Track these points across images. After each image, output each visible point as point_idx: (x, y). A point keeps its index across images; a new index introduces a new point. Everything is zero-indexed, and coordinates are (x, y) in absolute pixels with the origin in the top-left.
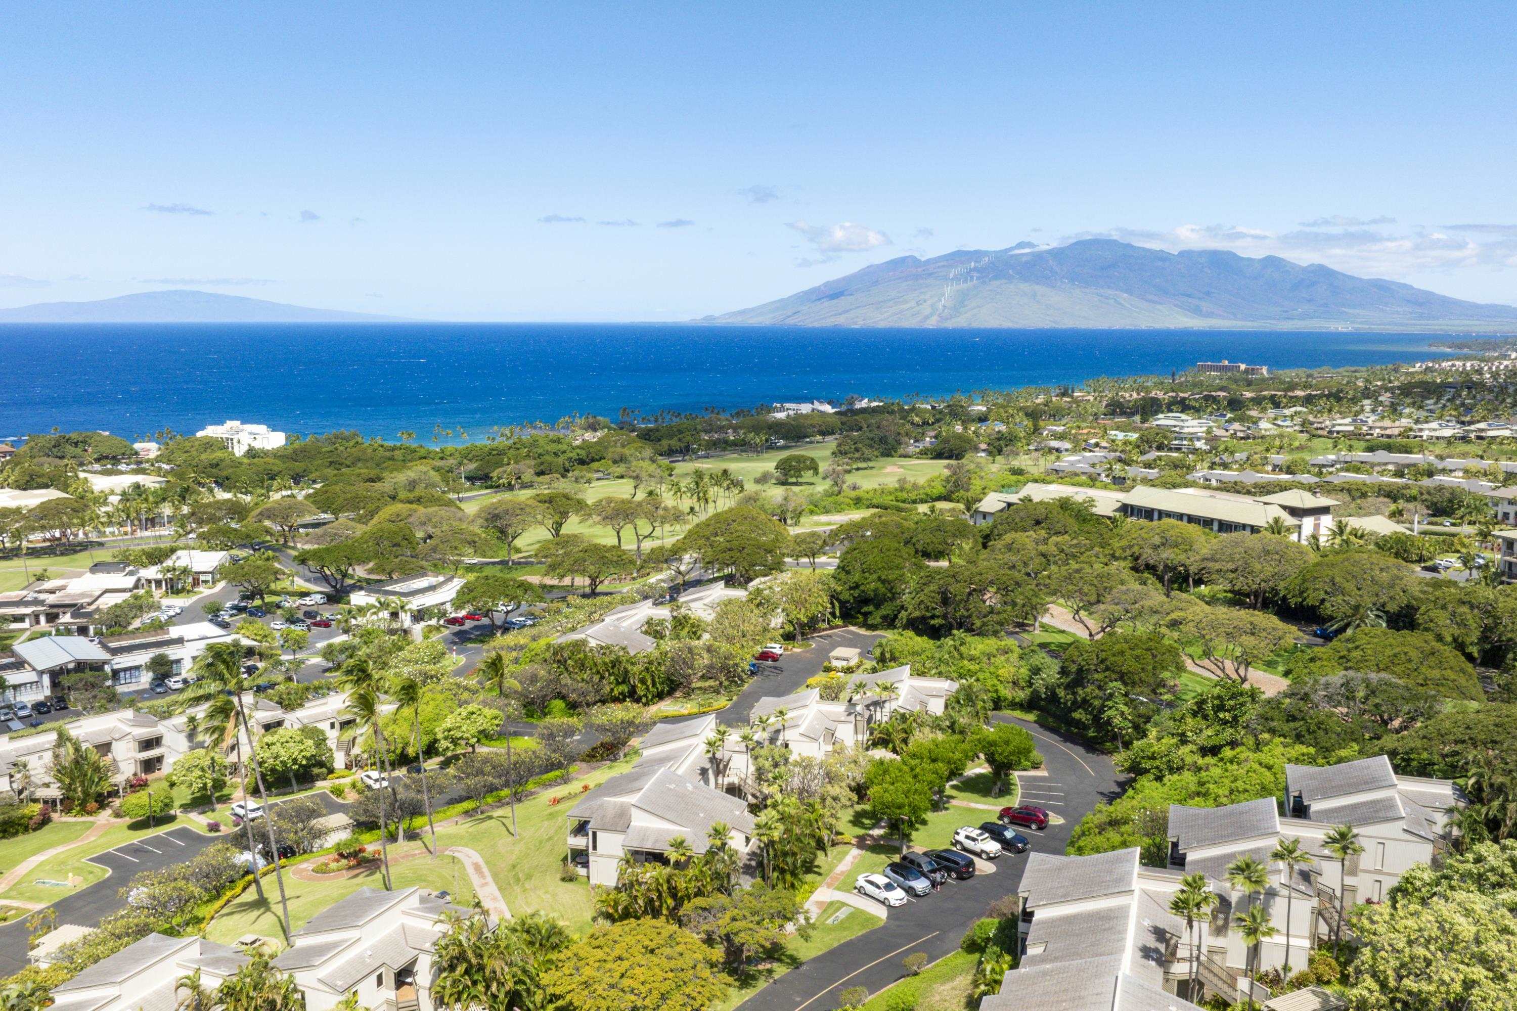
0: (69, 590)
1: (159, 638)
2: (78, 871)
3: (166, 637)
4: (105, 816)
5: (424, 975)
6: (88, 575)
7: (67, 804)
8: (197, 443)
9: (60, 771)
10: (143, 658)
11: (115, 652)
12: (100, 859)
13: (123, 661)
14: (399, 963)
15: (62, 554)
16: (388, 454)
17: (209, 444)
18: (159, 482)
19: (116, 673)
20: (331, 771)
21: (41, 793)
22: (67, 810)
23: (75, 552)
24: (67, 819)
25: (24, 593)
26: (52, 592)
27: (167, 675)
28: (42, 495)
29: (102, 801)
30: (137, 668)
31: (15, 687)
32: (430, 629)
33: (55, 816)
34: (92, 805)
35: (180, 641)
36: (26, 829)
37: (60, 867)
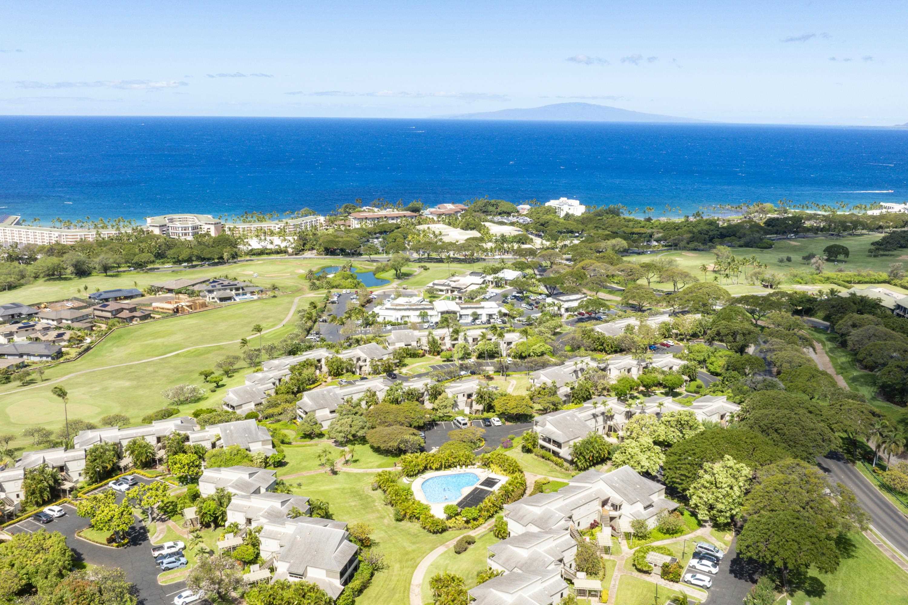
0: (460, 282)
1: (478, 306)
2: (425, 368)
3: (480, 306)
4: (438, 357)
5: (474, 397)
6: (469, 276)
7: (430, 352)
8: (544, 209)
9: (429, 342)
10: (470, 312)
11: (462, 308)
12: (431, 367)
13: (463, 312)
14: (469, 392)
15: (469, 263)
16: (626, 223)
17: (549, 210)
18: (519, 231)
19: (461, 316)
20: (501, 356)
21: (424, 348)
22: (429, 354)
23: (474, 262)
24: (430, 356)
25: (445, 281)
26: (455, 282)
27: (477, 319)
28: (469, 234)
29: (439, 353)
30: (468, 315)
31: (431, 316)
32: (571, 315)
33: (427, 355)
34: (436, 354)
35: (483, 308)
36: (419, 357)
37: (421, 367)
